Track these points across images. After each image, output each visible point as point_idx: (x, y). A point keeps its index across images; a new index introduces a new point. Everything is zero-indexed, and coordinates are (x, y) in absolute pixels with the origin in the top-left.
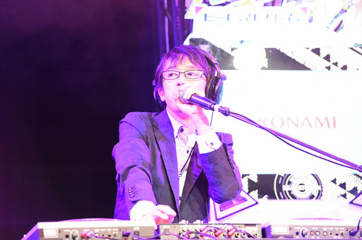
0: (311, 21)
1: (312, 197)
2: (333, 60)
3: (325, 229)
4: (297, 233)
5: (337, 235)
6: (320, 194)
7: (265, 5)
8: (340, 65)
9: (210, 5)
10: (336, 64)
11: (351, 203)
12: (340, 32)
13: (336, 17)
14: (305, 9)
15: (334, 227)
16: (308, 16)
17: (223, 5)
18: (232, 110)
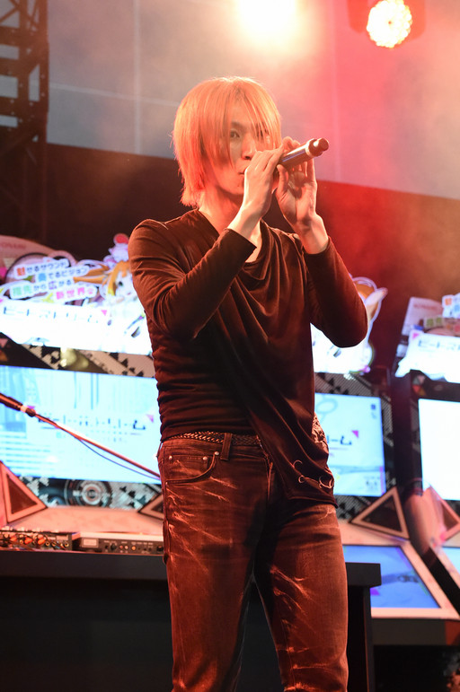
0: (109, 324)
1: (101, 504)
2: (130, 366)
3: (134, 544)
4: (106, 547)
5: (145, 550)
6: (110, 500)
7: (67, 303)
8: (137, 371)
9: (10, 298)
10: (132, 370)
11: (139, 512)
12: (137, 338)
13: (134, 323)
14: (104, 312)
15: (142, 541)
16: (107, 318)
17: (24, 299)
18: (37, 412)
